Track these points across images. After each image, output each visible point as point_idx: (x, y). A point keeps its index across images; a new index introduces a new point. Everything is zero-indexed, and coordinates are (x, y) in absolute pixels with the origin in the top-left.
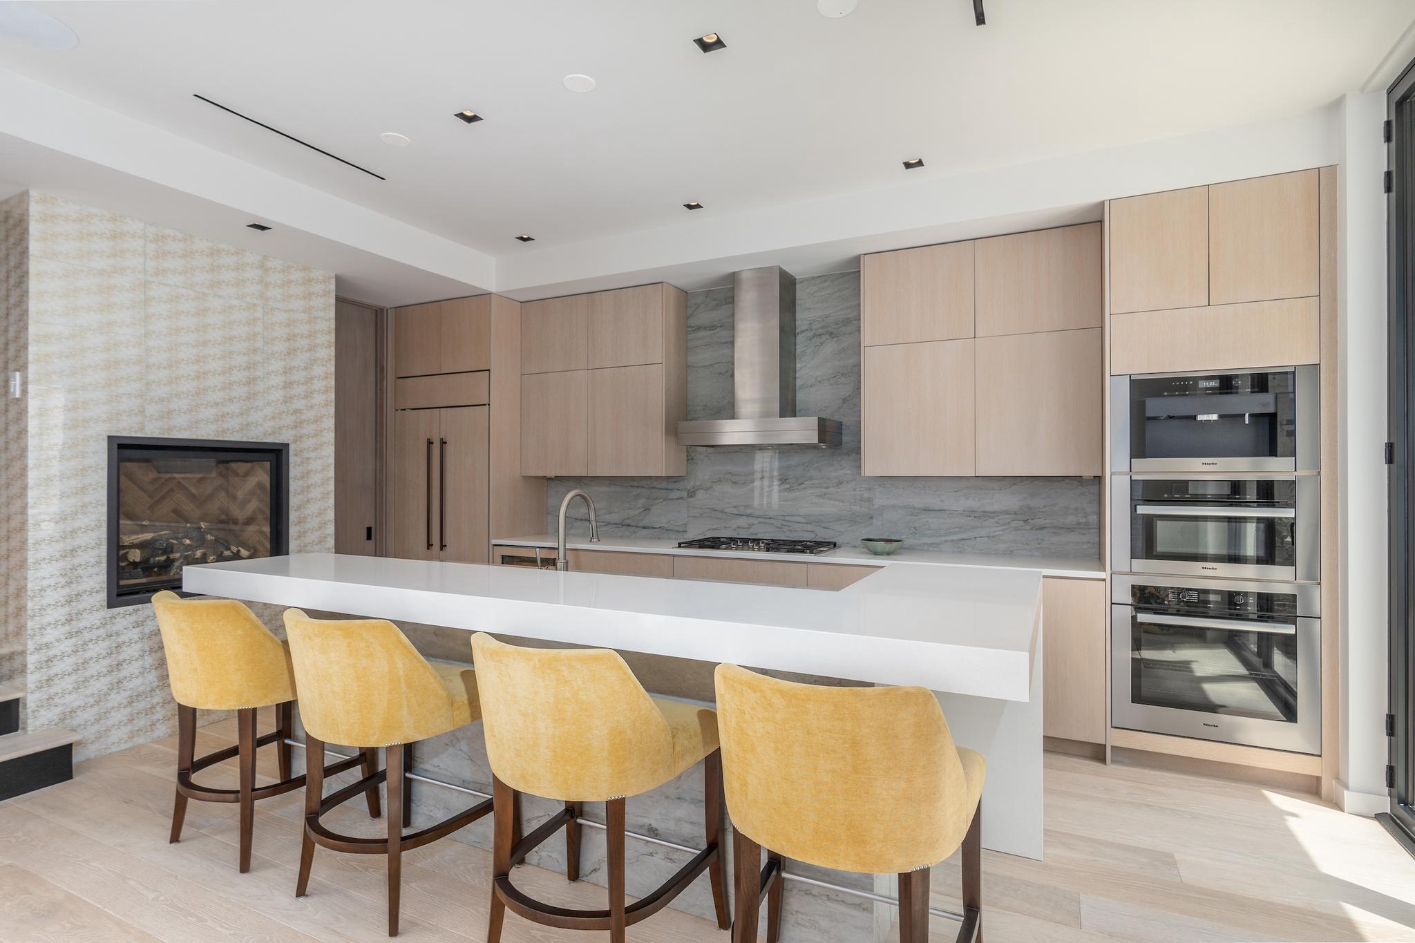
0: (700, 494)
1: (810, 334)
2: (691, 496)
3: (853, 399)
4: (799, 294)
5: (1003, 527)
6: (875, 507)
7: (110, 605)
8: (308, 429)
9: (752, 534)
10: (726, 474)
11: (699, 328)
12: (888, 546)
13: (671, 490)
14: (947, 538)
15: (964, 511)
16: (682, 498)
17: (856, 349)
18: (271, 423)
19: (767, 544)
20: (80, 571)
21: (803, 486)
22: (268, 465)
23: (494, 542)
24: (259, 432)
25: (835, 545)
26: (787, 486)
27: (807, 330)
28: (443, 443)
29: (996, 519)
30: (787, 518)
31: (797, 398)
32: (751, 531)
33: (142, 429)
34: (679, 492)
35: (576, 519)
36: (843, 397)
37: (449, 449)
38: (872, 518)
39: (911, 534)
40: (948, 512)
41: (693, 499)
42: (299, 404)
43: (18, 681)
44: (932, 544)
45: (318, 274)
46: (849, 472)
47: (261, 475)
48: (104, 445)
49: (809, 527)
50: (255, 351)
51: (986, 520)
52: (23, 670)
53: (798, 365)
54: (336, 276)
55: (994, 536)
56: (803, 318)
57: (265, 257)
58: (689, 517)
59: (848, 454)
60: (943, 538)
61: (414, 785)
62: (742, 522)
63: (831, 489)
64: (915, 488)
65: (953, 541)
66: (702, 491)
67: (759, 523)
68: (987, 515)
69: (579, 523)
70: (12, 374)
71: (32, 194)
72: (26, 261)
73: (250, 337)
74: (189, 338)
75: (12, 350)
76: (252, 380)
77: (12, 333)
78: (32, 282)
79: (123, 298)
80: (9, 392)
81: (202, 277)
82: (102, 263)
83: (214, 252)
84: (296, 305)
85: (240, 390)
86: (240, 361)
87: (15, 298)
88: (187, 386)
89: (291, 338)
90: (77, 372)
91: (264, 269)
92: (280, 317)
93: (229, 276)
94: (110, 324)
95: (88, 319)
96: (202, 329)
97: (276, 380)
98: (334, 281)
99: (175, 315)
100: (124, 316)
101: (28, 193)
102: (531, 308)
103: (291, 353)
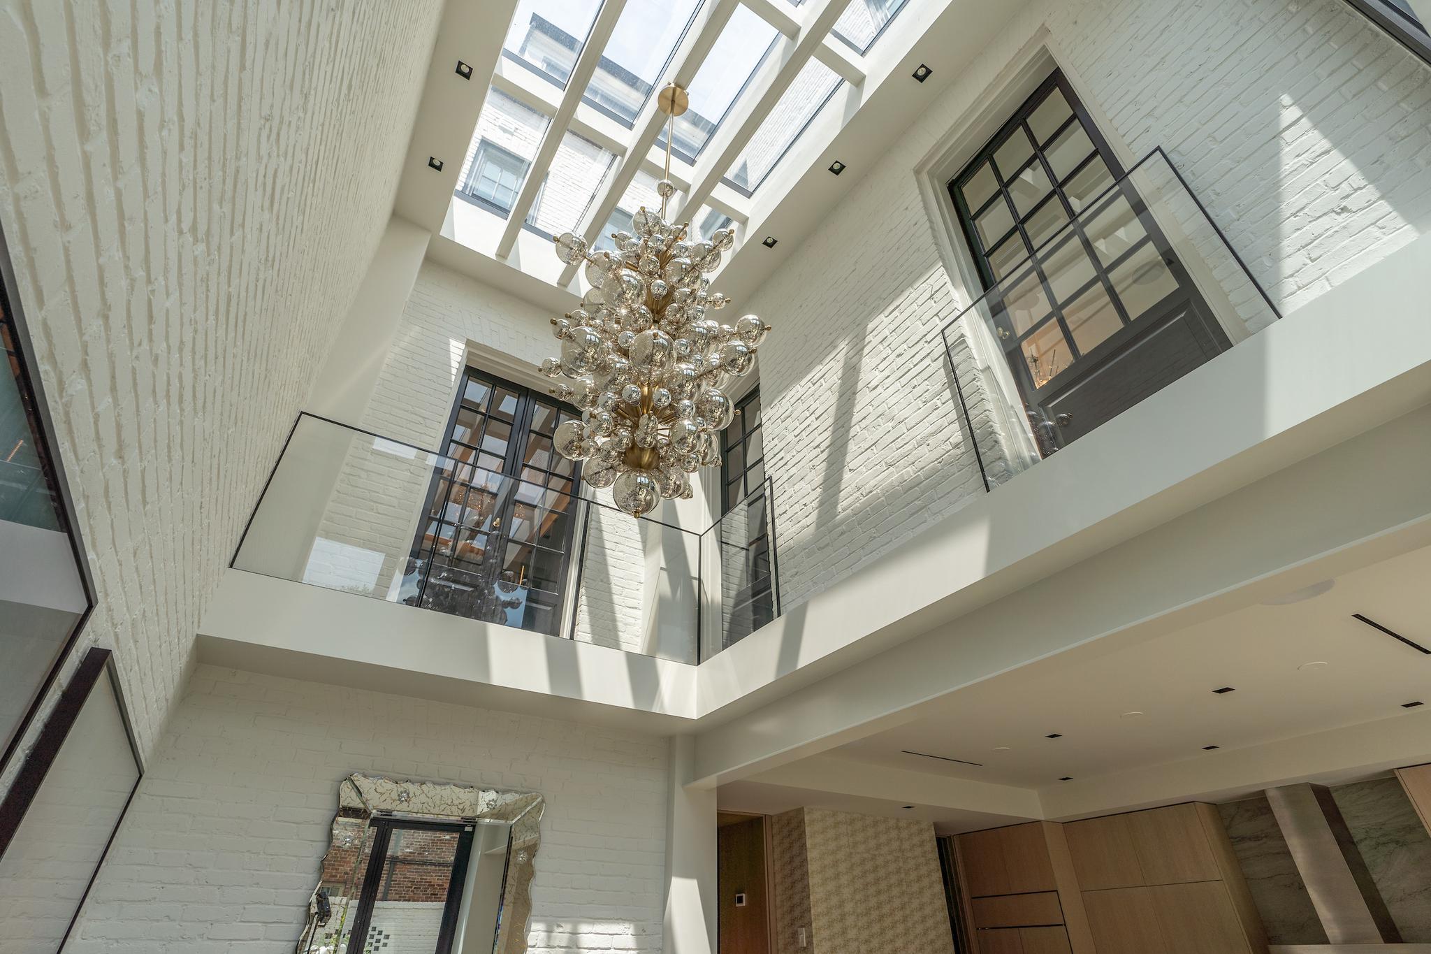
1: (1372, 842)
4: (1338, 802)
11: (1244, 838)
27: (1366, 838)
45: (924, 825)
50: (903, 893)
53: (1374, 877)
54: (934, 824)
56: (1356, 827)
57: (898, 820)
70: (799, 929)
71: (805, 809)
72: (804, 851)
73: (900, 882)
74: (872, 890)
75: (797, 912)
76: (905, 919)
77: (796, 899)
78: (809, 866)
79: (842, 867)
80: (798, 942)
81: (872, 843)
82: (832, 846)
83: (875, 824)
84: (918, 851)
85: (900, 928)
86: (897, 903)
87: (797, 874)
88: (876, 928)
89: (919, 879)
90: (830, 925)
91: (898, 828)
92: (912, 863)
93: (883, 839)
94: (839, 887)
95: (831, 886)
96: (877, 881)
97: (917, 916)
98: (933, 828)
99: (864, 874)
100: (844, 880)
101: (803, 808)
102: (1072, 827)
103: (921, 891)
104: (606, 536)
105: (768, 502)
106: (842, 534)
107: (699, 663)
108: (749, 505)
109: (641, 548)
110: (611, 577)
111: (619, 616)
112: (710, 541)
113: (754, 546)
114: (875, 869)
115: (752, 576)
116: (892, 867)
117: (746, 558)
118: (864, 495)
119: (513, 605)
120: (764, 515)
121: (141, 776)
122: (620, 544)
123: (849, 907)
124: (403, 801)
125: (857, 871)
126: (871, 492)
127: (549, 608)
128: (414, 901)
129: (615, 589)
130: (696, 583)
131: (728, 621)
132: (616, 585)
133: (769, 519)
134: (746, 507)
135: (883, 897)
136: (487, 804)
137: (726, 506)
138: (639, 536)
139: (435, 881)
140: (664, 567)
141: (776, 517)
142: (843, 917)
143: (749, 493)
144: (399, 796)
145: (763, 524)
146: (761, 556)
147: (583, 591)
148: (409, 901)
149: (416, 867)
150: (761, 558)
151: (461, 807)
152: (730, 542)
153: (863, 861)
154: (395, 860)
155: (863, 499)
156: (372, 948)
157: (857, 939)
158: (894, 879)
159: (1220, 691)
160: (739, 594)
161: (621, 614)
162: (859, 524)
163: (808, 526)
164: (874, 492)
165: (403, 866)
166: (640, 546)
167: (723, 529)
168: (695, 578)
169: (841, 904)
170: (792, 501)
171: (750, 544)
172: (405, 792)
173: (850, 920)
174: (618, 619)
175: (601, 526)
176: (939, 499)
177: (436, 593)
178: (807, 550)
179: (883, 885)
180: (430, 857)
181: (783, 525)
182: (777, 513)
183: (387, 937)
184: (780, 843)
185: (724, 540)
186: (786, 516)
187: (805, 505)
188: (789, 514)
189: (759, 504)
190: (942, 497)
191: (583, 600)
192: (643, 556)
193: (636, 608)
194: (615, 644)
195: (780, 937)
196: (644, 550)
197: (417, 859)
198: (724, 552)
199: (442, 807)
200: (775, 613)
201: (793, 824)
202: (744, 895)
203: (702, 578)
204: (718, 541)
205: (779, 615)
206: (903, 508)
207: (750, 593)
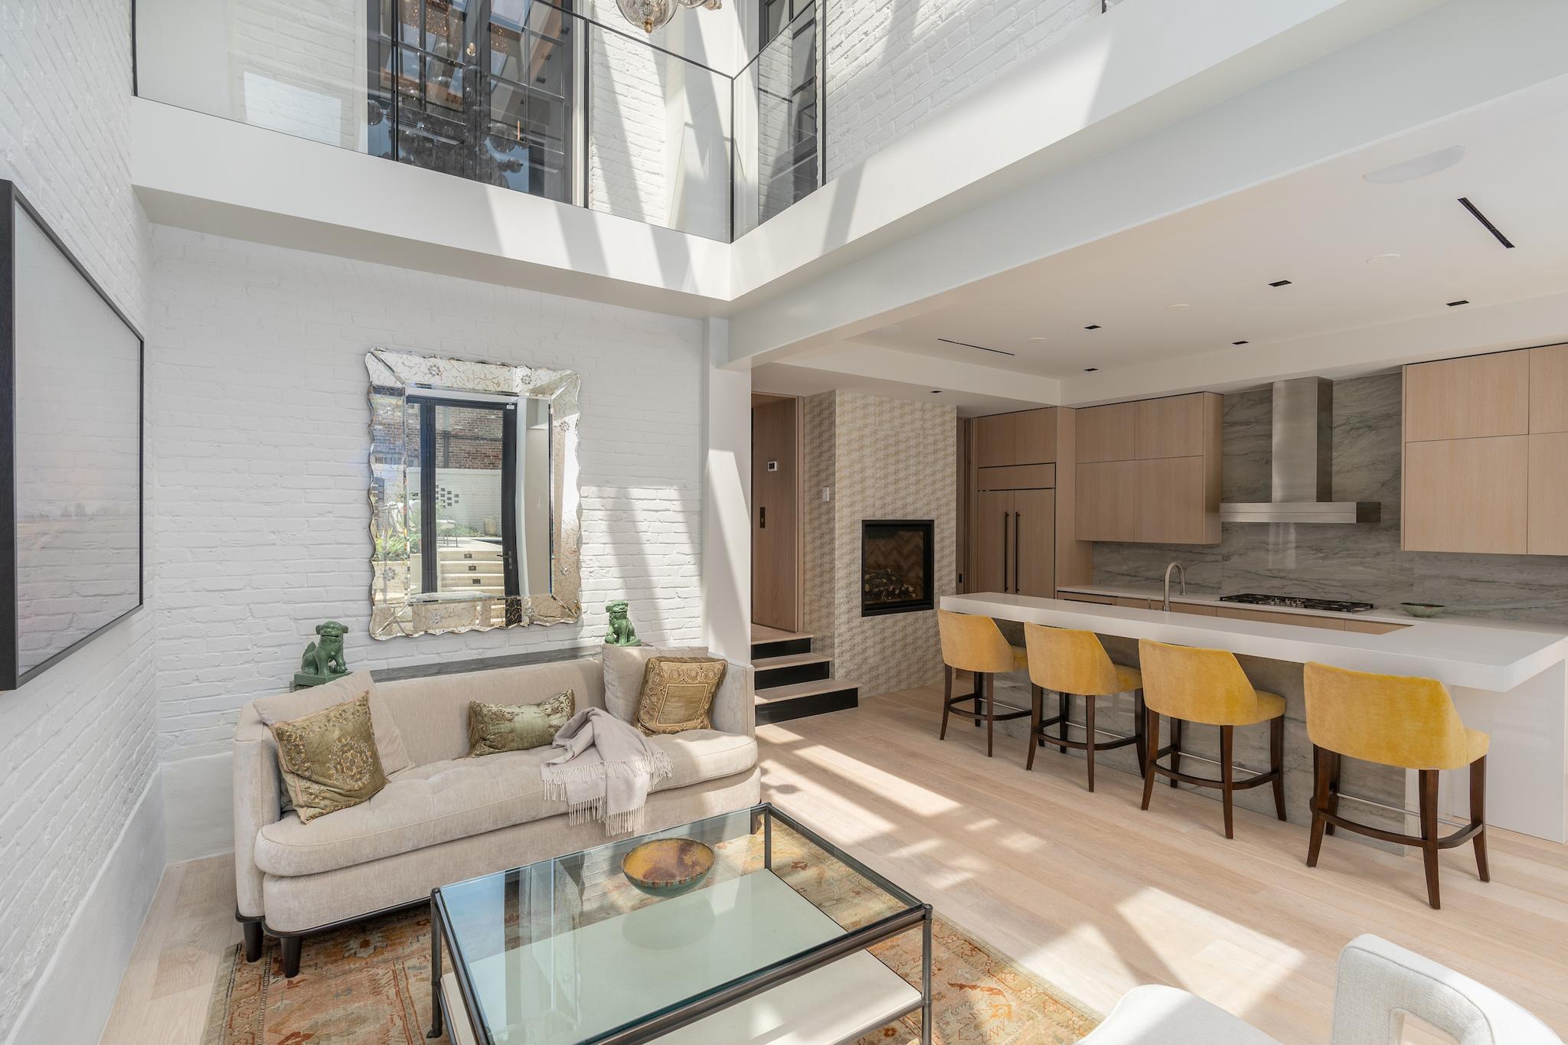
0: (1235, 559)
1: (1348, 428)
2: (1226, 560)
3: (1394, 481)
4: (1335, 395)
5: (1563, 600)
6: (1415, 576)
7: (863, 615)
8: (943, 510)
9: (1285, 593)
10: (1260, 543)
11: (1235, 424)
12: (1428, 610)
13: (1207, 554)
14: (1496, 607)
15: (1517, 583)
16: (1217, 561)
17: (1397, 439)
18: (926, 508)
19: (1303, 602)
20: (852, 596)
21: (1339, 555)
22: (921, 533)
23: (1058, 589)
24: (920, 515)
25: (1372, 606)
26: (1321, 555)
27: (1344, 424)
28: (1018, 515)
29: (1555, 592)
30: (1322, 582)
31: (1333, 482)
32: (1285, 590)
33: (874, 515)
34: (1214, 556)
35: (1118, 574)
36: (1382, 481)
37: (1022, 521)
38: (1412, 585)
39: (1456, 601)
40: (1498, 584)
41: (1228, 562)
42: (939, 494)
43: (828, 651)
44: (1479, 611)
45: (948, 408)
46: (1388, 545)
47: (918, 539)
48: (860, 525)
49: (1345, 590)
50: (919, 463)
51: (1542, 593)
52: (832, 645)
53: (1334, 454)
54: (957, 407)
55: (1552, 608)
56: (1339, 414)
57: (924, 403)
58: (1223, 576)
59: (1386, 529)
60: (1492, 607)
61: (1070, 729)
62: (1277, 582)
63: (1368, 559)
64: (1461, 561)
65: (1504, 609)
66: (1236, 556)
67: (1293, 584)
68: (1543, 588)
69: (1120, 577)
70: (824, 489)
71: (837, 392)
72: (833, 428)
73: (918, 455)
74: (892, 460)
75: (823, 475)
76: (918, 482)
77: (823, 466)
78: (837, 439)
79: (867, 441)
80: (822, 498)
81: (897, 422)
82: (860, 423)
83: (902, 406)
84: (938, 430)
85: (913, 489)
86: (913, 470)
87: (825, 447)
88: (891, 488)
89: (936, 451)
90: (852, 485)
91: (923, 410)
92: (931, 439)
93: (908, 419)
94: (863, 457)
95: (855, 456)
96: (897, 453)
97: (929, 480)
98: (955, 411)
99: (886, 447)
100: (867, 451)
101: (835, 391)
102: (1085, 414)
103: (935, 461)
104: (615, 75)
105: (819, 28)
106: (909, 76)
107: (732, 240)
108: (795, 35)
109: (661, 96)
110: (626, 133)
111: (640, 183)
112: (745, 87)
113: (798, 95)
114: (897, 443)
115: (794, 138)
116: (912, 442)
117: (789, 114)
118: (944, 18)
119: (513, 167)
120: (814, 49)
121: (142, 343)
122: (633, 87)
123: (869, 472)
124: (434, 375)
125: (881, 445)
126: (952, 14)
127: (556, 171)
128: (473, 468)
129: (632, 149)
130: (728, 144)
131: (766, 194)
132: (632, 143)
133: (819, 55)
134: (791, 41)
135: (901, 466)
136: (522, 379)
137: (765, 37)
138: (656, 76)
139: (490, 452)
140: (690, 122)
141: (827, 51)
142: (863, 480)
143: (795, 16)
144: (429, 369)
145: (812, 62)
146: (806, 111)
147: (592, 149)
148: (469, 468)
149: (469, 441)
150: (806, 114)
151: (496, 381)
152: (769, 90)
153: (886, 437)
154: (446, 435)
155: (941, 24)
156: (446, 504)
157: (873, 497)
158: (913, 452)
159: (1275, 285)
160: (778, 160)
161: (642, 180)
162: (931, 62)
163: (867, 65)
164: (957, 14)
165: (456, 440)
166: (658, 91)
167: (761, 72)
168: (727, 139)
169: (863, 470)
170: (849, 28)
171: (795, 93)
172: (435, 366)
173: (870, 482)
174: (640, 187)
175: (607, 61)
176: (1038, 24)
177: (417, 149)
178: (863, 100)
179: (902, 456)
180: (480, 434)
181: (837, 63)
182: (829, 45)
183: (457, 496)
184: (811, 421)
185: (761, 87)
186: (840, 51)
187: (866, 34)
188: (845, 47)
189: (808, 32)
190: (1042, 22)
191: (595, 161)
192: (663, 106)
193: (658, 174)
194: (637, 215)
195: (806, 494)
196: (664, 98)
197: (468, 435)
198: (761, 105)
199: (477, 381)
200: (820, 182)
201: (824, 408)
202: (776, 463)
203: (735, 137)
204: (754, 87)
205: (824, 183)
206: (989, 38)
207: (791, 158)
